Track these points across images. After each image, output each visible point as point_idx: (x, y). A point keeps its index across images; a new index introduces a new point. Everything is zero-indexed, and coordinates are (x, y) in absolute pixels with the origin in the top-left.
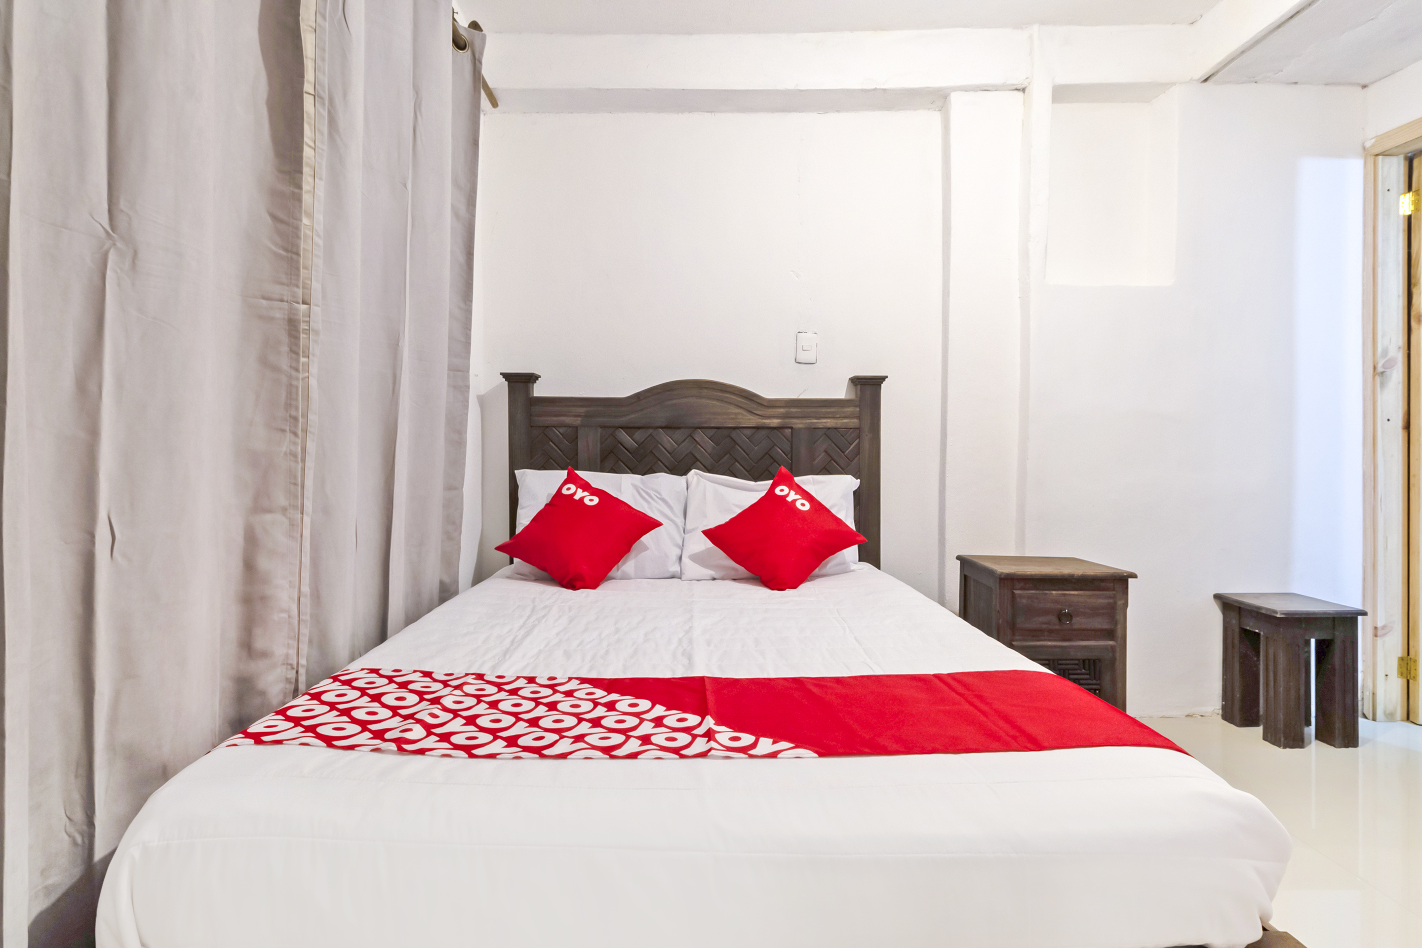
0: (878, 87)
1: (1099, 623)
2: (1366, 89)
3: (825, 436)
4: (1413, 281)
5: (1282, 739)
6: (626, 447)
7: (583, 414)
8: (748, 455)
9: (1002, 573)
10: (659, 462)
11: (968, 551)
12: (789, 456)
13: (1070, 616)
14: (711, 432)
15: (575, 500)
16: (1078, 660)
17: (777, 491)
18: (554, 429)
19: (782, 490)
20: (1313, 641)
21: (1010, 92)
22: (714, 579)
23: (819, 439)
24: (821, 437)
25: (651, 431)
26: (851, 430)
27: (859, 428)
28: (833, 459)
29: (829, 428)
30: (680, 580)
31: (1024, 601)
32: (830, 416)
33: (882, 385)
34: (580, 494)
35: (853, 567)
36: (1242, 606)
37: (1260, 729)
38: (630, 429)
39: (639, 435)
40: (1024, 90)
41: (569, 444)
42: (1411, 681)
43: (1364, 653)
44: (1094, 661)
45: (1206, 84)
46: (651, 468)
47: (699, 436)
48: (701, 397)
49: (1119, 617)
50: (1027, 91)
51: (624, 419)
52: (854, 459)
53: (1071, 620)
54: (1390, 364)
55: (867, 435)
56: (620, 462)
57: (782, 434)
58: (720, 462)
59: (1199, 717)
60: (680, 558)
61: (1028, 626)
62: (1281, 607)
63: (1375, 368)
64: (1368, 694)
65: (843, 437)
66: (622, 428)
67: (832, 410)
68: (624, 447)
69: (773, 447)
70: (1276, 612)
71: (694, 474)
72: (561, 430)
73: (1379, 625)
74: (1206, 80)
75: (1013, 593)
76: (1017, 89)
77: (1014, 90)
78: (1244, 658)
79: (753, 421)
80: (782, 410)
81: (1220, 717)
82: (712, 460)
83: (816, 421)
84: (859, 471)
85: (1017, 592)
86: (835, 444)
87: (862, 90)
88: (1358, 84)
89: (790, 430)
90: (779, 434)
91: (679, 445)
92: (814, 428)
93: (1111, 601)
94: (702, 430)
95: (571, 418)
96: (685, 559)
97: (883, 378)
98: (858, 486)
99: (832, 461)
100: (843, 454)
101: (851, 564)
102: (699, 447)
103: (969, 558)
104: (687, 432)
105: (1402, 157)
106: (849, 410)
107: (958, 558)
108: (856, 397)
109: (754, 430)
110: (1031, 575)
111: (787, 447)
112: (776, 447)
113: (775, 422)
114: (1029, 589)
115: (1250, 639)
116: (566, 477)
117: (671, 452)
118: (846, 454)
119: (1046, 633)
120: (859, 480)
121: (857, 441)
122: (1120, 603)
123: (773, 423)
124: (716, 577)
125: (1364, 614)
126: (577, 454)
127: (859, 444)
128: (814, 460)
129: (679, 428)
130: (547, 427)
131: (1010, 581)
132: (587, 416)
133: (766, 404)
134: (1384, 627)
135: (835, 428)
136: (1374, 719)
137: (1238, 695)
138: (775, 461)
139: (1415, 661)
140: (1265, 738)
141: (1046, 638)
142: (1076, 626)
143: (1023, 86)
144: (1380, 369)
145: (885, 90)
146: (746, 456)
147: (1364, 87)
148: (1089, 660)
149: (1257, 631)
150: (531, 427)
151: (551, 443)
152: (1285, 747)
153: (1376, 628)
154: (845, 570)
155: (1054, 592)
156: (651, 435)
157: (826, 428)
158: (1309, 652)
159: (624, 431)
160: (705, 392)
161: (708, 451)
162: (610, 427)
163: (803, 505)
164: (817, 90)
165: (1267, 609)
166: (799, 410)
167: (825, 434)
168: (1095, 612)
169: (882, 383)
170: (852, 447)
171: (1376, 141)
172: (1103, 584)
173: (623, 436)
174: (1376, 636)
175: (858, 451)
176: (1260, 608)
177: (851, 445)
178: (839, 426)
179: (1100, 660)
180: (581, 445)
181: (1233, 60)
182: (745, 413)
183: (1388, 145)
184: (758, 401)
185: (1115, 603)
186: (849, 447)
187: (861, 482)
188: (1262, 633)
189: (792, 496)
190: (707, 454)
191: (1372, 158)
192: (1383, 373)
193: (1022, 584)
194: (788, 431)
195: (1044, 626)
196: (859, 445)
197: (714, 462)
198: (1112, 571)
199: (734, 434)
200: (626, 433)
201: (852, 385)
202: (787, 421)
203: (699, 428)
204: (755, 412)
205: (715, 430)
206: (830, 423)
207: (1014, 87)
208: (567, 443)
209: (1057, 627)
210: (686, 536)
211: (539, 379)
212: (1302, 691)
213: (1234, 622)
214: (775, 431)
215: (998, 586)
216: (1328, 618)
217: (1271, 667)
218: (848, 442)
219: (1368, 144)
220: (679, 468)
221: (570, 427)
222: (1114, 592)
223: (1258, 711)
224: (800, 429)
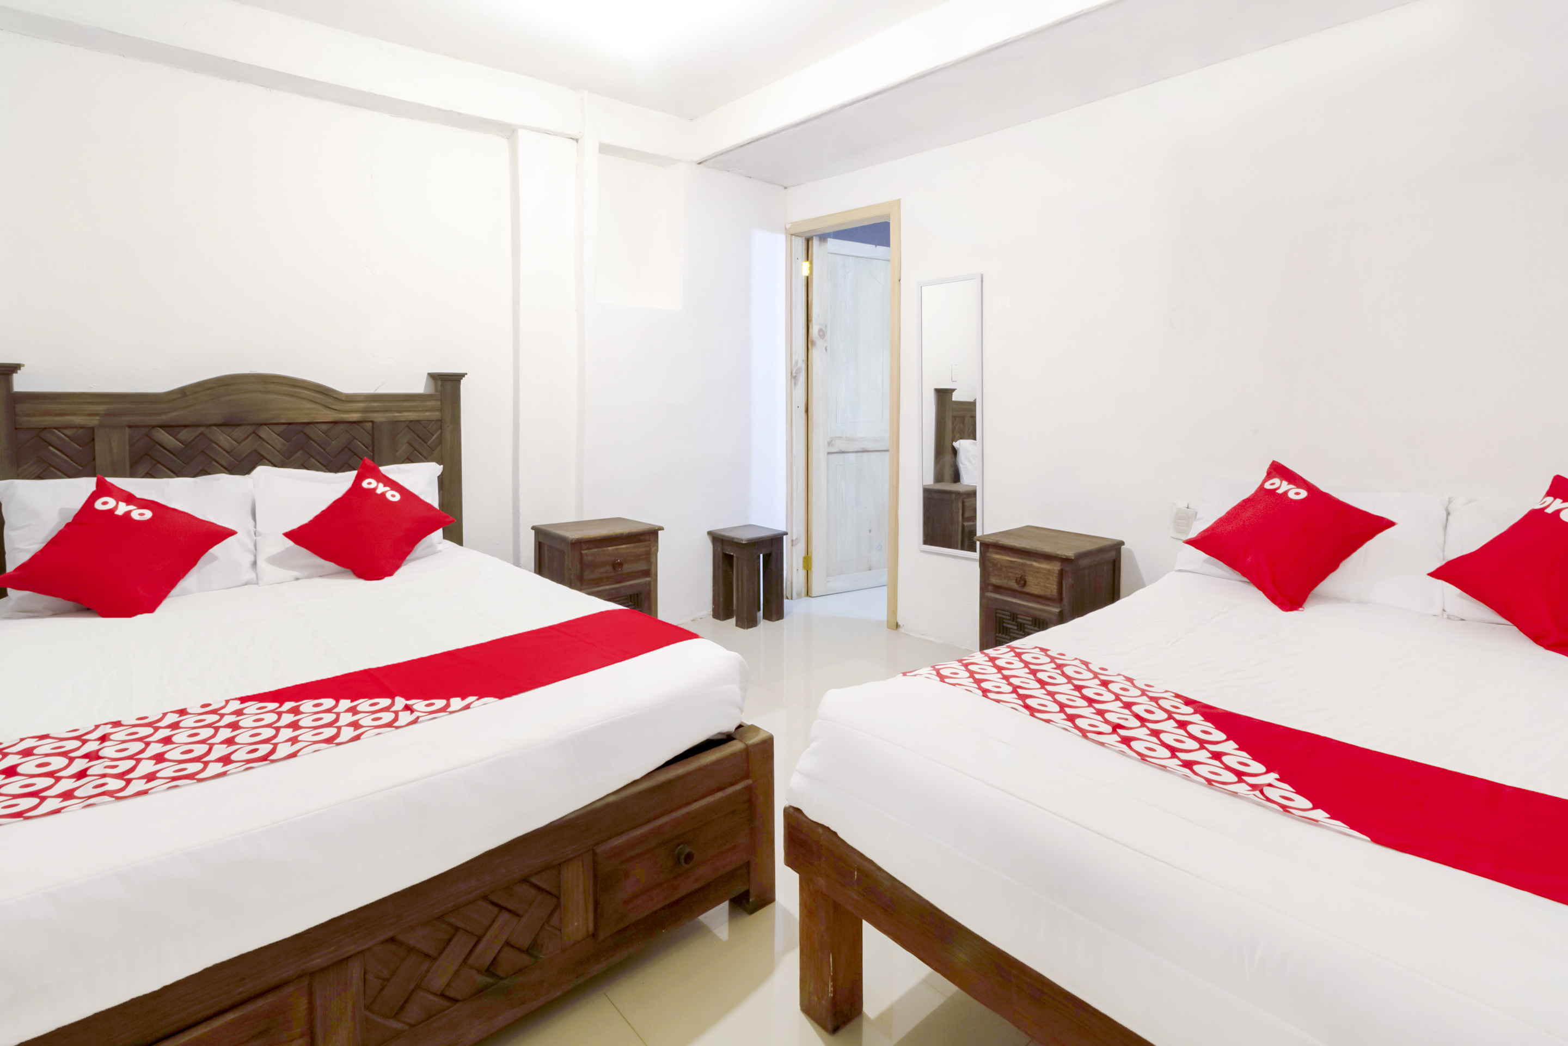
0: (454, 110)
1: (641, 566)
2: (786, 190)
3: (407, 428)
4: (809, 319)
5: (746, 623)
6: (168, 448)
7: (102, 413)
8: (324, 449)
9: (572, 539)
10: (214, 463)
11: (540, 522)
12: (371, 448)
13: (621, 565)
14: (280, 429)
15: (117, 516)
16: (627, 596)
17: (365, 484)
18: (56, 431)
19: (369, 483)
20: (761, 556)
21: (567, 139)
22: (297, 579)
23: (401, 431)
24: (403, 430)
25: (202, 429)
26: (433, 422)
27: (441, 420)
28: (416, 450)
29: (411, 421)
30: (256, 586)
31: (590, 558)
32: (412, 409)
33: (462, 381)
34: (122, 509)
35: (440, 547)
36: (724, 538)
37: (733, 620)
38: (168, 427)
39: (185, 434)
40: (577, 140)
41: (81, 448)
42: (809, 571)
43: (787, 558)
44: (637, 594)
45: (699, 165)
46: (203, 470)
47: (264, 433)
48: (267, 392)
49: (653, 560)
50: (579, 141)
51: (164, 417)
52: (436, 449)
53: (622, 567)
54: (798, 371)
55: (448, 427)
56: (159, 465)
57: (362, 427)
58: (292, 459)
59: (699, 620)
60: (255, 564)
61: (592, 577)
62: (744, 536)
63: (791, 373)
64: (789, 583)
65: (425, 428)
66: (161, 427)
67: (414, 404)
68: (165, 449)
69: (353, 440)
70: (742, 540)
71: (262, 472)
72: (69, 432)
73: (794, 538)
74: (700, 163)
75: (581, 554)
76: (572, 138)
77: (569, 138)
78: (725, 572)
79: (331, 416)
80: (362, 405)
81: (711, 616)
82: (281, 456)
83: (398, 414)
84: (442, 459)
85: (584, 552)
86: (418, 436)
87: (439, 109)
88: (782, 186)
89: (371, 424)
90: (359, 427)
91: (239, 443)
92: (396, 421)
93: (648, 549)
94: (269, 426)
95: (84, 418)
96: (261, 563)
97: (463, 375)
98: (441, 471)
99: (416, 452)
100: (425, 445)
101: (437, 545)
102: (266, 444)
103: (544, 528)
104: (251, 429)
105: (804, 238)
106: (431, 403)
107: (533, 528)
108: (436, 391)
109: (331, 425)
110: (594, 538)
111: (368, 440)
112: (355, 441)
113: (355, 417)
114: (591, 549)
115: (728, 559)
116: (94, 488)
117: (229, 450)
118: (429, 443)
119: (605, 580)
120: (442, 466)
121: (439, 432)
122: (653, 549)
123: (351, 417)
124: (298, 577)
125: (786, 534)
126: (94, 459)
127: (441, 433)
128: (397, 451)
129: (239, 425)
130: (45, 429)
131: (579, 544)
132: (108, 414)
133: (344, 399)
134: (796, 539)
135: (417, 421)
136: (792, 599)
137: (722, 600)
138: (355, 454)
139: (811, 558)
140: (737, 625)
141: (605, 583)
142: (625, 571)
143: (577, 138)
144: (794, 374)
145: (459, 114)
146: (323, 451)
147: (786, 188)
148: (634, 595)
149: (732, 554)
150: (16, 429)
151: (51, 448)
152: (747, 628)
153: (792, 541)
154: (433, 552)
155: (610, 548)
156: (201, 434)
157: (408, 421)
158: (759, 563)
159: (165, 431)
160: (271, 387)
161: (277, 448)
162: (144, 426)
163: (393, 496)
164: (393, 98)
165: (738, 539)
166: (380, 404)
167: (407, 426)
168: (637, 558)
169: (462, 379)
170: (434, 437)
171: (791, 226)
172: (642, 538)
173: (163, 436)
174: (792, 546)
175: (440, 441)
176: (733, 538)
177: (433, 435)
178: (421, 418)
179: (641, 593)
180: (99, 446)
181: (716, 156)
182: (320, 408)
183: (797, 230)
184: (336, 396)
185: (650, 550)
186: (432, 438)
187: (444, 468)
188: (735, 555)
189: (381, 489)
190: (275, 451)
191: (790, 236)
192: (795, 377)
193: (587, 546)
194: (369, 425)
195: (604, 575)
196: (441, 436)
197: (283, 458)
198: (648, 527)
199: (308, 430)
200: (167, 432)
201: (430, 379)
202: (368, 415)
203: (266, 424)
204: (331, 406)
205: (285, 426)
206: (412, 416)
207: (570, 137)
208: (78, 447)
209: (613, 574)
210: (258, 538)
211: (22, 368)
212: (756, 590)
213: (719, 549)
214: (355, 425)
215: (570, 549)
216: (769, 540)
217: (740, 577)
218: (430, 433)
219: (788, 226)
220: (242, 466)
221: (81, 428)
222: (649, 542)
223: (733, 608)
224: (381, 423)
